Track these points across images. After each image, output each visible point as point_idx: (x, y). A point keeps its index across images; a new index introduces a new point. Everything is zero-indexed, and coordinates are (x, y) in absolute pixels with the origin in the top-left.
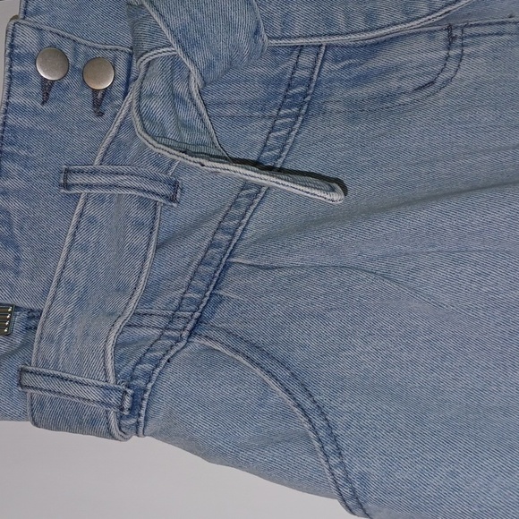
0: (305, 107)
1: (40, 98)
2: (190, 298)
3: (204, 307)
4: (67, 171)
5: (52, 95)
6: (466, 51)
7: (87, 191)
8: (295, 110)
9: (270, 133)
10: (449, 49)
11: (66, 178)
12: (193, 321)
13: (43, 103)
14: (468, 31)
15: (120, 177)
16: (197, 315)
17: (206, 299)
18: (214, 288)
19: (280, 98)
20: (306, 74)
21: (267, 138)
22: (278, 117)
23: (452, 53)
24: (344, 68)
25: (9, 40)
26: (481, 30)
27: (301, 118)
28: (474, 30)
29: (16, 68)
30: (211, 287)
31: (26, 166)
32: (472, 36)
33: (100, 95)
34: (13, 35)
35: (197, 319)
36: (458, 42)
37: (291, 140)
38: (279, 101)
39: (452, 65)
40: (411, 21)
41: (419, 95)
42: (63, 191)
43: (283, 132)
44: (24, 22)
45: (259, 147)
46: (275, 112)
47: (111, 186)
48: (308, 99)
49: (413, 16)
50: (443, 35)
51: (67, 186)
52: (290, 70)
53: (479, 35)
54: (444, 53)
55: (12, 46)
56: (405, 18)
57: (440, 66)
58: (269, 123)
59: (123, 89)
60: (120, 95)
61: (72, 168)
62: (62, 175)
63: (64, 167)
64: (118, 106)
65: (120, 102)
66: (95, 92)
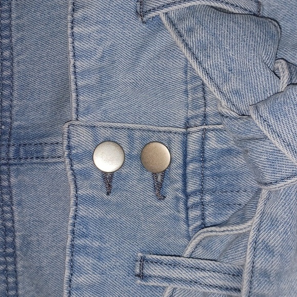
1: (105, 190)
4: (143, 259)
5: (114, 186)
11: (142, 267)
13: (108, 194)
25: (66, 143)
29: (76, 165)
31: (100, 259)
33: (159, 178)
34: (69, 137)
42: (139, 281)
44: (77, 123)
51: (142, 276)
59: (180, 171)
60: (179, 178)
61: (149, 257)
62: (138, 264)
63: (140, 254)
64: (177, 190)
65: (179, 185)
66: (155, 175)
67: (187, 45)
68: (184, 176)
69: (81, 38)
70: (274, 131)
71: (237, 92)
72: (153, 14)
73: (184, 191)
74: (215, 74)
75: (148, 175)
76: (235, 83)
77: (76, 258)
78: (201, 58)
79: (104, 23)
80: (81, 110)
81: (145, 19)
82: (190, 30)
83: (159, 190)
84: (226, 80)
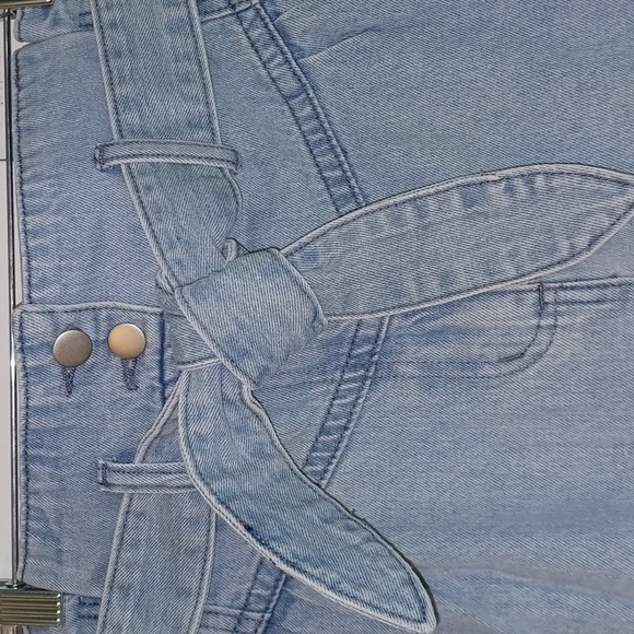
0: (373, 369)
2: (259, 596)
3: (274, 607)
4: (105, 467)
5: (76, 382)
6: (561, 321)
7: (131, 491)
8: (361, 372)
9: (334, 399)
10: (540, 315)
11: (104, 476)
12: (264, 624)
13: (68, 396)
14: (563, 295)
15: (168, 477)
16: (267, 616)
17: (276, 597)
18: (284, 584)
19: (344, 359)
20: (372, 332)
21: (331, 405)
22: (342, 381)
23: (544, 323)
24: (415, 323)
25: (17, 333)
26: (577, 295)
27: (368, 383)
28: (569, 295)
29: (30, 363)
30: (281, 583)
31: (57, 467)
32: (566, 302)
33: (130, 364)
34: (21, 328)
35: (269, 621)
36: (550, 309)
37: (358, 409)
38: (342, 363)
39: (543, 337)
40: (495, 283)
41: (505, 368)
42: (103, 489)
43: (349, 399)
44: (31, 309)
45: (322, 413)
46: (338, 375)
47: (158, 486)
48: (375, 358)
49: (497, 277)
50: (532, 297)
51: (105, 484)
52: (354, 328)
53: (576, 302)
54: (534, 322)
55: (21, 339)
56: (487, 280)
57: (530, 338)
58: (332, 388)
59: (157, 358)
60: (155, 365)
61: (110, 465)
62: (100, 472)
63: (101, 462)
64: (154, 379)
65: (156, 373)
66: (124, 359)
67: (141, 202)
68: (161, 363)
69: (32, 195)
70: (193, 314)
71: (179, 262)
72: (115, 162)
73: (161, 379)
74: (162, 239)
75: (116, 361)
76: (179, 253)
77: (31, 466)
78: (153, 219)
79: (58, 176)
80: (34, 281)
81: (104, 167)
82: (149, 188)
83: (130, 378)
84: (172, 246)
